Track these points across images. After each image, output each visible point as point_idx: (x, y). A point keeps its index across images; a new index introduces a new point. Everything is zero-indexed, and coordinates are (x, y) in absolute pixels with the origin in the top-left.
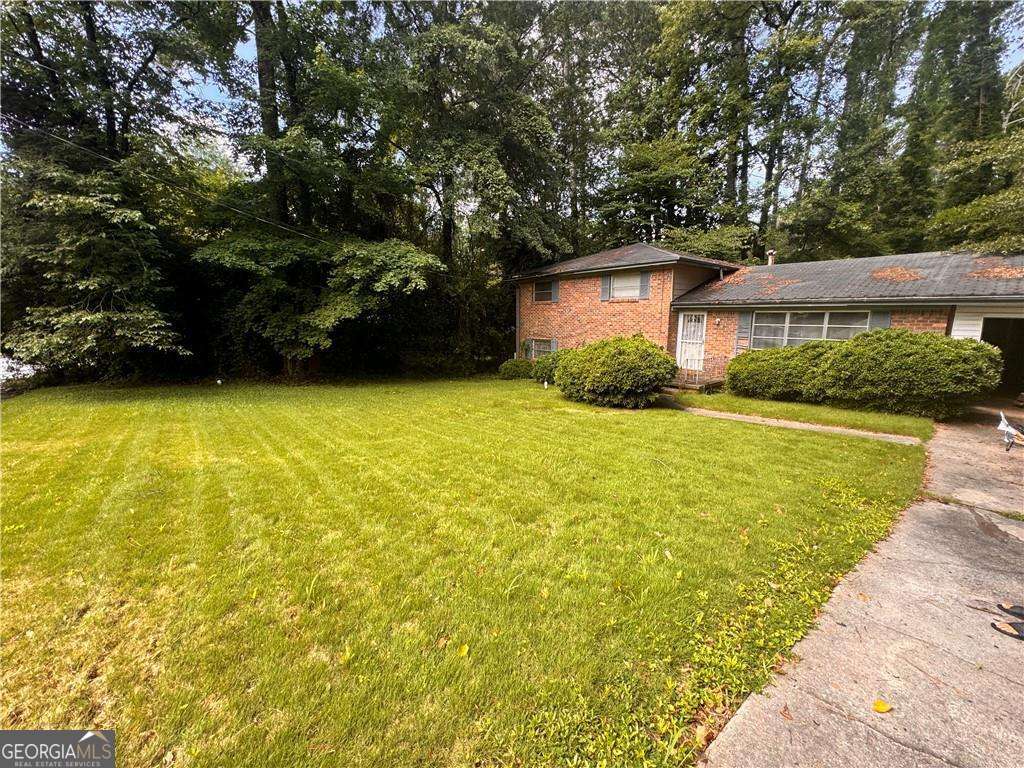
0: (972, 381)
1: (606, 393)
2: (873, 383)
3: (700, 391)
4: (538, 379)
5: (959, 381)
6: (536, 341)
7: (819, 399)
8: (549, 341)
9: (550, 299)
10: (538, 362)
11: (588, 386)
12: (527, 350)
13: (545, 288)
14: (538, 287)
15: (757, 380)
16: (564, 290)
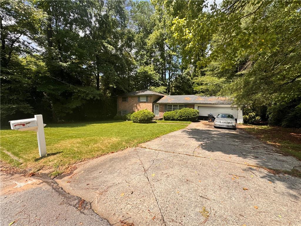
0: (195, 116)
2: (184, 117)
3: (159, 120)
5: (194, 115)
7: (177, 120)
9: (126, 101)
12: (120, 113)
13: (125, 99)
14: (123, 98)
15: (168, 117)
16: (129, 99)
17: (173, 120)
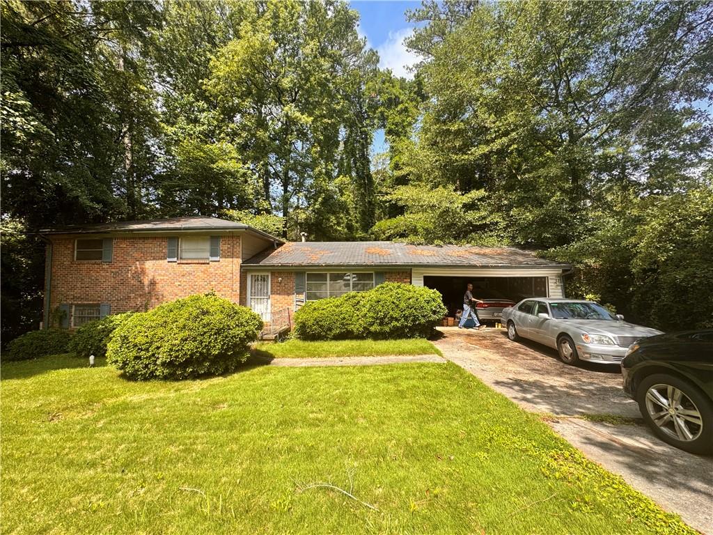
1: (188, 362)
3: (275, 340)
4: (79, 353)
6: (77, 305)
7: (365, 335)
8: (98, 305)
9: (100, 258)
10: (79, 332)
11: (162, 357)
12: (63, 316)
13: (93, 249)
14: (82, 244)
15: (321, 326)
16: (119, 249)
17: (346, 335)
